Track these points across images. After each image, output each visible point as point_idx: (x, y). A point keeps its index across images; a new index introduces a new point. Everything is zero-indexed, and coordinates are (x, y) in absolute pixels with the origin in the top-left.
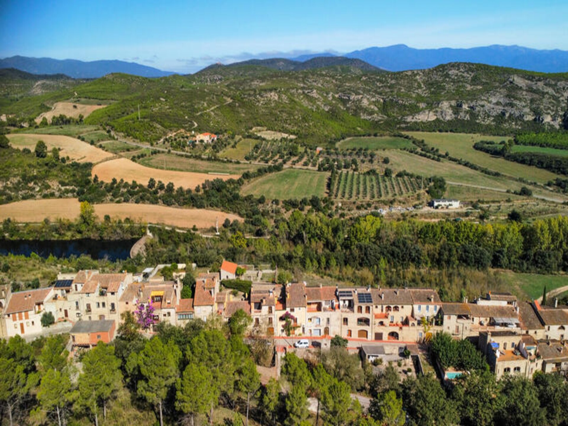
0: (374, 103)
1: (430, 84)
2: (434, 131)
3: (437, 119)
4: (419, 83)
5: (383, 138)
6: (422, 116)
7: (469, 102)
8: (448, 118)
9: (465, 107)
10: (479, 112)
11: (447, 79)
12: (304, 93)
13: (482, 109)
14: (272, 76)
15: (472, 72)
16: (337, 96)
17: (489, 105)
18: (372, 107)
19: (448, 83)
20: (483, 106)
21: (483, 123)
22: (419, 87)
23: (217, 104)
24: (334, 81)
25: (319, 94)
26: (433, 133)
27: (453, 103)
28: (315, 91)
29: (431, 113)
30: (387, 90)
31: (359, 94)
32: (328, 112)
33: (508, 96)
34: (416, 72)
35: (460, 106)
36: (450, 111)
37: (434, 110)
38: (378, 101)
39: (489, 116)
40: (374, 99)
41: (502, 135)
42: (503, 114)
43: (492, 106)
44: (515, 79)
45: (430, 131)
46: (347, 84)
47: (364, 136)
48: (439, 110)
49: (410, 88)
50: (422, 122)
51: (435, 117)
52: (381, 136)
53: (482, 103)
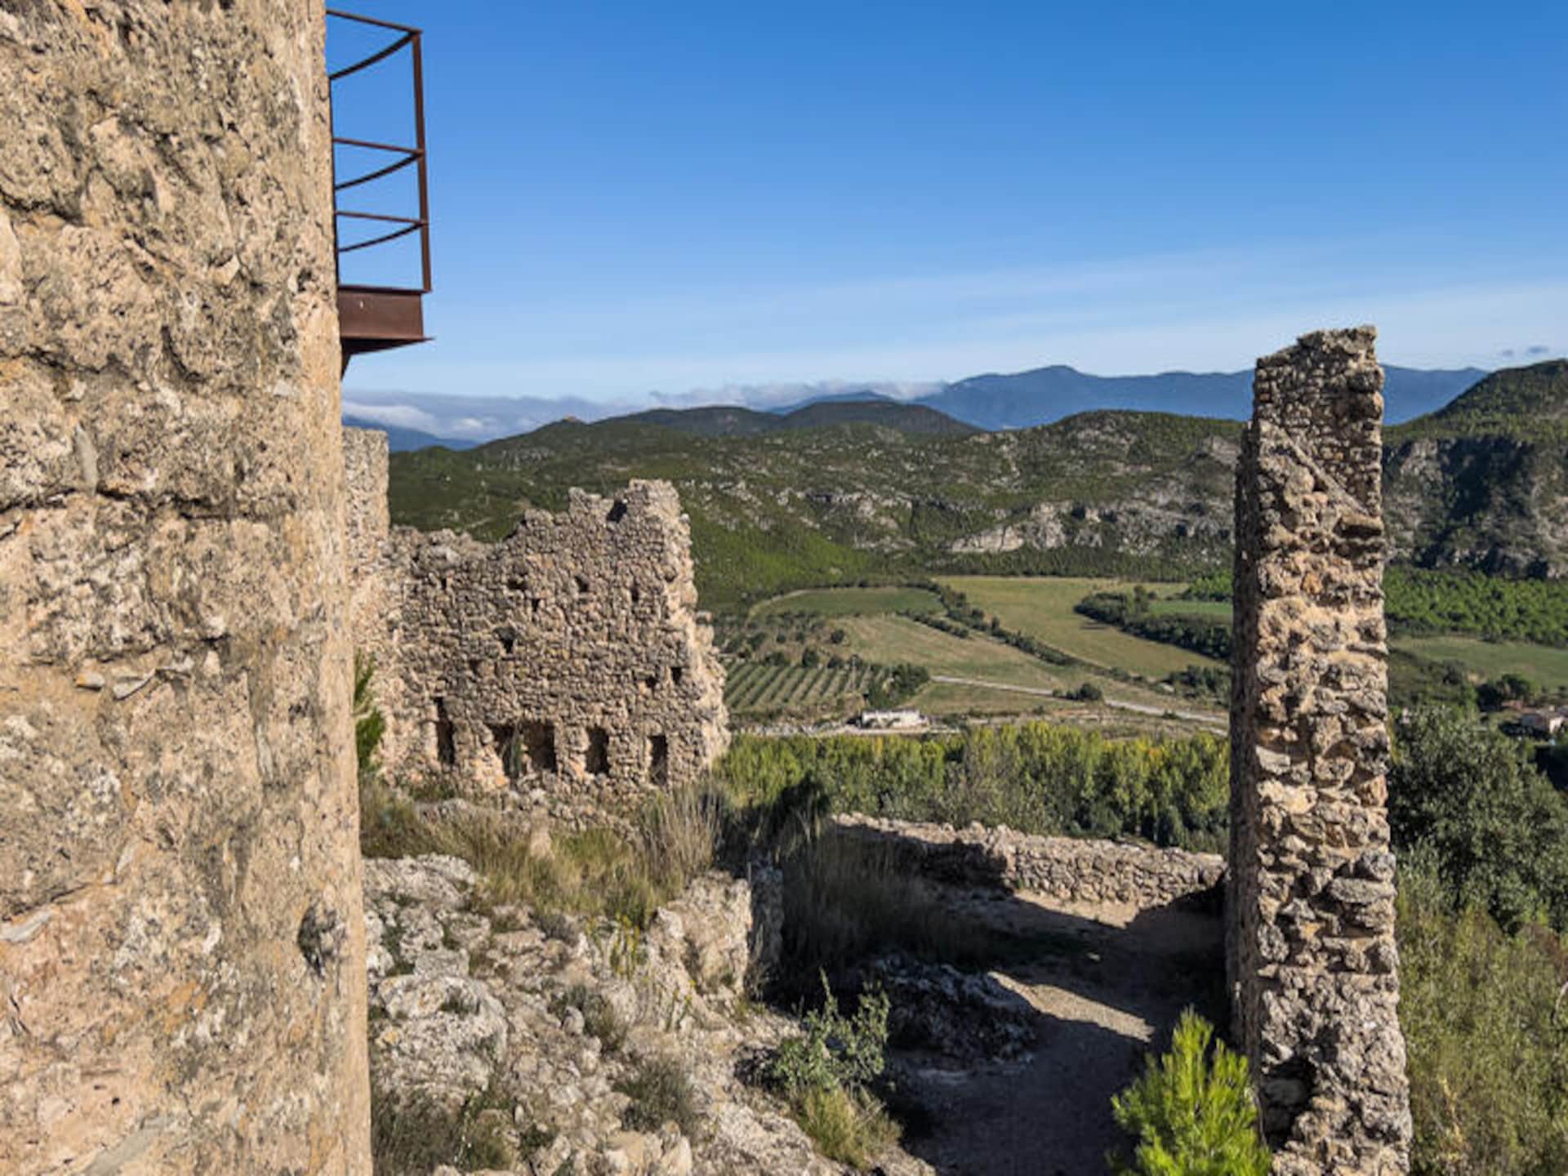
0: (889, 511)
1: (1030, 465)
2: (1013, 574)
3: (1025, 548)
4: (1004, 461)
5: (881, 590)
6: (989, 539)
7: (1102, 504)
8: (1051, 543)
9: (1093, 516)
10: (1125, 526)
11: (1073, 452)
12: (715, 488)
13: (1133, 520)
14: (649, 451)
15: (1133, 432)
16: (800, 495)
17: (1150, 509)
18: (883, 520)
19: (1072, 460)
20: (1134, 513)
21: (1132, 552)
22: (1006, 471)
23: (487, 515)
24: (801, 461)
25: (753, 492)
26: (1012, 579)
27: (1066, 507)
28: (742, 484)
29: (1010, 533)
30: (926, 481)
31: (855, 490)
32: (768, 533)
33: (1195, 489)
34: (1000, 436)
35: (1078, 513)
36: (1057, 528)
37: (1018, 525)
38: (899, 507)
39: (1147, 537)
40: (890, 503)
41: (1173, 581)
42: (1181, 531)
43: (1158, 512)
44: (1215, 446)
45: (1003, 575)
46: (831, 468)
47: (835, 586)
48: (1030, 524)
49: (982, 474)
50: (988, 554)
51: (1021, 541)
52: (877, 586)
53: (1135, 505)
